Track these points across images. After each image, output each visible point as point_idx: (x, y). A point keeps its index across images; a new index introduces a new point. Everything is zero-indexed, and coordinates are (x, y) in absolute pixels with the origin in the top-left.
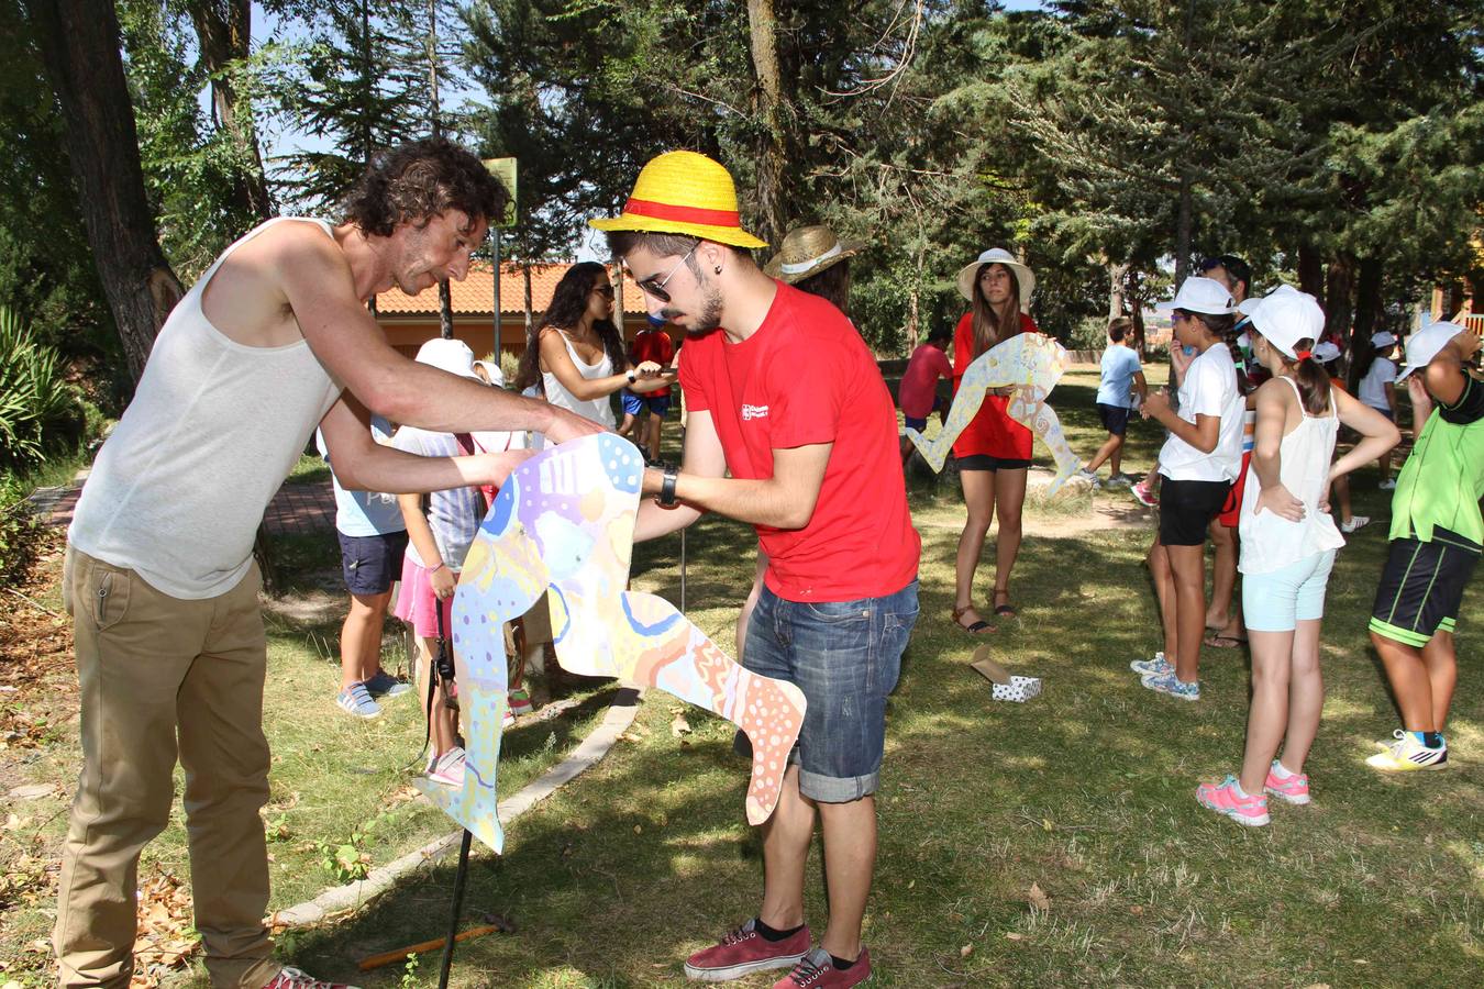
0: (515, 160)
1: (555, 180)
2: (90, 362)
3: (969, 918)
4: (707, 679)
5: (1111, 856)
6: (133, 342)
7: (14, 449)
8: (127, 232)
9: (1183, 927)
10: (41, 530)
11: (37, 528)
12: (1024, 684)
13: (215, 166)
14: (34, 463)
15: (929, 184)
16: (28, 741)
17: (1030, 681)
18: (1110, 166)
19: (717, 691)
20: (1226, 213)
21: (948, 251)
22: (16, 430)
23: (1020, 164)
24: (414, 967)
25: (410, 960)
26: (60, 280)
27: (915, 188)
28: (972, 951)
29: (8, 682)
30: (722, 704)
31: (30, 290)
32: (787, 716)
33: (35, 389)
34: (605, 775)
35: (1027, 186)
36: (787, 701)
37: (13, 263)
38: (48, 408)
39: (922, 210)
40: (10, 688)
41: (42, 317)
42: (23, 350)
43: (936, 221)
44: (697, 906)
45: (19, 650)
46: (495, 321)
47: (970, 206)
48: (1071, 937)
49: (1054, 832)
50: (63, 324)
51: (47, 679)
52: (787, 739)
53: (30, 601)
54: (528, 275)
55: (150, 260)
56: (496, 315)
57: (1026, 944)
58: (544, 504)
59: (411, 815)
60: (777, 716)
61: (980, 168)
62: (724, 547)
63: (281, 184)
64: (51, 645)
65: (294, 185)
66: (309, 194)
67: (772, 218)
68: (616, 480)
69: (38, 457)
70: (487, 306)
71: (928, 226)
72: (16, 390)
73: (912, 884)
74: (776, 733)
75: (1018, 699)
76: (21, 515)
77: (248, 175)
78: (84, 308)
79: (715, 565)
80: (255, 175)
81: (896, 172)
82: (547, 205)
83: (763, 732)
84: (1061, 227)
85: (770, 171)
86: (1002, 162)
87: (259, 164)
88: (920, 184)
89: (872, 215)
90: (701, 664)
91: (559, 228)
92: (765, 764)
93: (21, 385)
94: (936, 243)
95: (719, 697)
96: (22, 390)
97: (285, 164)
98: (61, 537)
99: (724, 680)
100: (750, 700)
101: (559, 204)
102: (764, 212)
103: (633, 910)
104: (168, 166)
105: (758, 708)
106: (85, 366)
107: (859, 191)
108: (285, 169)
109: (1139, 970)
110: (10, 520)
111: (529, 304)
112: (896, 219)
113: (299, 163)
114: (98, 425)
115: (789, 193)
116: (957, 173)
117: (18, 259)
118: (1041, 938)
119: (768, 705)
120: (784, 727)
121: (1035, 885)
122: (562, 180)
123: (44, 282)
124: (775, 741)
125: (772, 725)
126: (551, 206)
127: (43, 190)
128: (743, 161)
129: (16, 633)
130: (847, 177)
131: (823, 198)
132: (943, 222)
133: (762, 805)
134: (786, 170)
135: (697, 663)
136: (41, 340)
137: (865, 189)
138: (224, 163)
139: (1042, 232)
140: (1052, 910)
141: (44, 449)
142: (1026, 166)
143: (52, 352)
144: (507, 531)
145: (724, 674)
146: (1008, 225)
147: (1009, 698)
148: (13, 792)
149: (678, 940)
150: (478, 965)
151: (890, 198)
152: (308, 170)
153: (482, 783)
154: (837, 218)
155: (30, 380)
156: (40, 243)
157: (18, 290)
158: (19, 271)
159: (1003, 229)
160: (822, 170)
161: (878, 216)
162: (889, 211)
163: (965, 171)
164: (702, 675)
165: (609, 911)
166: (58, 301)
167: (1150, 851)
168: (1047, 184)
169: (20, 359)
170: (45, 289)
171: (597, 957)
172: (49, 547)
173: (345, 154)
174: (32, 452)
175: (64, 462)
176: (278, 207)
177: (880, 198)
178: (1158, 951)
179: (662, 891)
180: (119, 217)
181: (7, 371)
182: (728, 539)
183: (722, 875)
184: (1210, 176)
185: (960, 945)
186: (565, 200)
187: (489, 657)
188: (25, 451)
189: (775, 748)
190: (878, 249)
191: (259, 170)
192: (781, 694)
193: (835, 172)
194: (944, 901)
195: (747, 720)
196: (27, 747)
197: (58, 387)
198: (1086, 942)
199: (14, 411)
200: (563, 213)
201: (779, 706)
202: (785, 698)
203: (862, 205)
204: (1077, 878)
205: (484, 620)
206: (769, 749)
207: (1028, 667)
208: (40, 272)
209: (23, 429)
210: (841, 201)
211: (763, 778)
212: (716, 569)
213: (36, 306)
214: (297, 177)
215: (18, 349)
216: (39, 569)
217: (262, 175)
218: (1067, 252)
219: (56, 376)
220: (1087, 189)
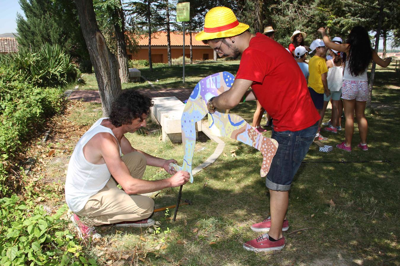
0: (189, 3)
1: (199, 9)
2: (77, 59)
3: (313, 207)
4: (251, 138)
5: (352, 194)
6: (91, 51)
7: (60, 81)
8: (90, 22)
9: (372, 214)
10: (68, 101)
11: (67, 100)
12: (328, 148)
13: (110, 5)
14: (65, 84)
15: (304, 10)
16: (68, 153)
17: (330, 147)
18: (359, 3)
19: (254, 141)
20: (394, 16)
21: (308, 29)
22: (60, 75)
23: (330, 4)
24: (168, 212)
25: (167, 210)
26: (69, 37)
27: (299, 11)
28: (314, 216)
29: (62, 138)
30: (255, 145)
31: (62, 40)
32: (273, 148)
33: (65, 65)
34: (214, 167)
35: (332, 10)
36: (273, 144)
37: (58, 33)
38: (68, 70)
39: (301, 17)
40: (63, 140)
41: (65, 47)
42: (62, 55)
43: (305, 20)
44: (240, 200)
45: (64, 131)
46: (183, 48)
47: (315, 16)
48: (341, 214)
49: (336, 187)
50: (70, 49)
51: (71, 138)
52: (272, 154)
53: (66, 119)
54: (191, 35)
55: (95, 30)
56: (184, 46)
57: (329, 215)
58: (207, 90)
59: (165, 174)
60: (270, 148)
61: (319, 5)
62: (245, 109)
63: (126, 10)
64: (72, 130)
65: (129, 11)
66: (133, 13)
67: (259, 19)
68: (228, 84)
69: (66, 83)
70: (181, 44)
71: (303, 22)
72: (60, 65)
73: (298, 198)
74: (270, 153)
75: (326, 151)
76: (63, 97)
77: (118, 8)
78: (75, 44)
79: (243, 113)
80: (120, 8)
81: (294, 6)
82: (196, 16)
83: (266, 152)
84: (342, 22)
85: (259, 6)
86: (325, 3)
87: (121, 5)
88: (301, 10)
89: (287, 19)
90: (250, 134)
91: (200, 22)
92: (266, 161)
93: (61, 64)
94: (305, 27)
95: (254, 143)
96: (62, 65)
97: (127, 5)
98: (73, 103)
99: (256, 138)
100: (263, 144)
101: (200, 15)
102: (257, 18)
103: (224, 201)
104: (98, 6)
105: (265, 146)
106: (76, 60)
107: (284, 12)
108: (127, 6)
109: (360, 224)
110: (60, 98)
111: (191, 43)
112: (293, 20)
113: (131, 5)
114: (80, 75)
115: (264, 12)
116: (312, 6)
117: (59, 32)
118: (333, 214)
119: (268, 145)
120: (272, 151)
121: (331, 200)
122: (201, 9)
123: (65, 38)
124: (269, 155)
125: (269, 150)
126: (198, 16)
127: (65, 13)
128: (251, 3)
129: (63, 126)
130: (280, 8)
131: (273, 14)
132: (307, 21)
133: (265, 172)
134: (263, 6)
135: (248, 133)
136: (66, 53)
137: (285, 11)
138: (112, 4)
139: (335, 24)
140: (336, 207)
141: (67, 80)
142: (332, 5)
143: (69, 55)
144: (197, 98)
145: (256, 137)
146: (325, 22)
147: (324, 151)
148: (65, 165)
149: (235, 209)
150: (184, 212)
151: (292, 14)
152: (133, 7)
153: (188, 165)
154: (277, 19)
155: (63, 62)
156: (64, 27)
157: (59, 40)
158: (59, 35)
159: (324, 23)
160: (273, 6)
161: (289, 19)
162: (292, 18)
163: (314, 6)
164: (250, 137)
165: (217, 201)
166: (69, 43)
167: (363, 193)
168: (338, 9)
169: (61, 57)
170: (66, 39)
171: (214, 212)
172: (70, 105)
173: (143, 2)
174: (64, 81)
175: (72, 84)
176: (126, 16)
177: (290, 14)
178: (365, 219)
179: (231, 196)
180: (88, 18)
181: (58, 60)
182: (246, 106)
183: (247, 193)
184: (390, 5)
185: (311, 214)
186: (202, 14)
187: (191, 131)
188: (62, 81)
189: (269, 157)
190: (288, 28)
191: (121, 6)
192: (272, 142)
193: (277, 6)
194: (307, 203)
195: (262, 149)
196: (68, 154)
197: (70, 64)
198: (345, 216)
199: (60, 71)
200: (201, 18)
201: (271, 146)
202: (272, 143)
203: (284, 15)
204: (343, 199)
205: (190, 121)
206: (267, 157)
207: (329, 143)
208: (64, 35)
209: (62, 75)
210: (278, 15)
211: (265, 164)
212: (243, 114)
213: (64, 44)
214: (130, 9)
215: (61, 55)
216: (68, 111)
217: (122, 8)
218: (343, 29)
219: (70, 62)
220: (352, 10)
